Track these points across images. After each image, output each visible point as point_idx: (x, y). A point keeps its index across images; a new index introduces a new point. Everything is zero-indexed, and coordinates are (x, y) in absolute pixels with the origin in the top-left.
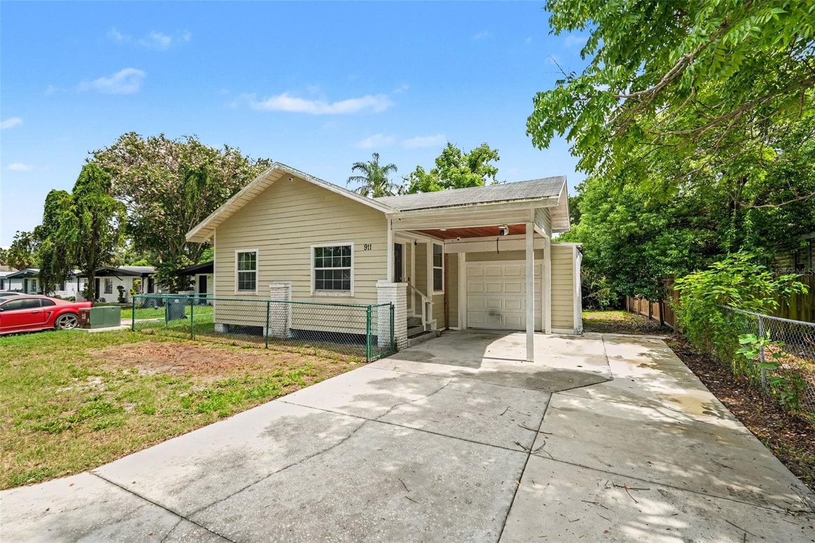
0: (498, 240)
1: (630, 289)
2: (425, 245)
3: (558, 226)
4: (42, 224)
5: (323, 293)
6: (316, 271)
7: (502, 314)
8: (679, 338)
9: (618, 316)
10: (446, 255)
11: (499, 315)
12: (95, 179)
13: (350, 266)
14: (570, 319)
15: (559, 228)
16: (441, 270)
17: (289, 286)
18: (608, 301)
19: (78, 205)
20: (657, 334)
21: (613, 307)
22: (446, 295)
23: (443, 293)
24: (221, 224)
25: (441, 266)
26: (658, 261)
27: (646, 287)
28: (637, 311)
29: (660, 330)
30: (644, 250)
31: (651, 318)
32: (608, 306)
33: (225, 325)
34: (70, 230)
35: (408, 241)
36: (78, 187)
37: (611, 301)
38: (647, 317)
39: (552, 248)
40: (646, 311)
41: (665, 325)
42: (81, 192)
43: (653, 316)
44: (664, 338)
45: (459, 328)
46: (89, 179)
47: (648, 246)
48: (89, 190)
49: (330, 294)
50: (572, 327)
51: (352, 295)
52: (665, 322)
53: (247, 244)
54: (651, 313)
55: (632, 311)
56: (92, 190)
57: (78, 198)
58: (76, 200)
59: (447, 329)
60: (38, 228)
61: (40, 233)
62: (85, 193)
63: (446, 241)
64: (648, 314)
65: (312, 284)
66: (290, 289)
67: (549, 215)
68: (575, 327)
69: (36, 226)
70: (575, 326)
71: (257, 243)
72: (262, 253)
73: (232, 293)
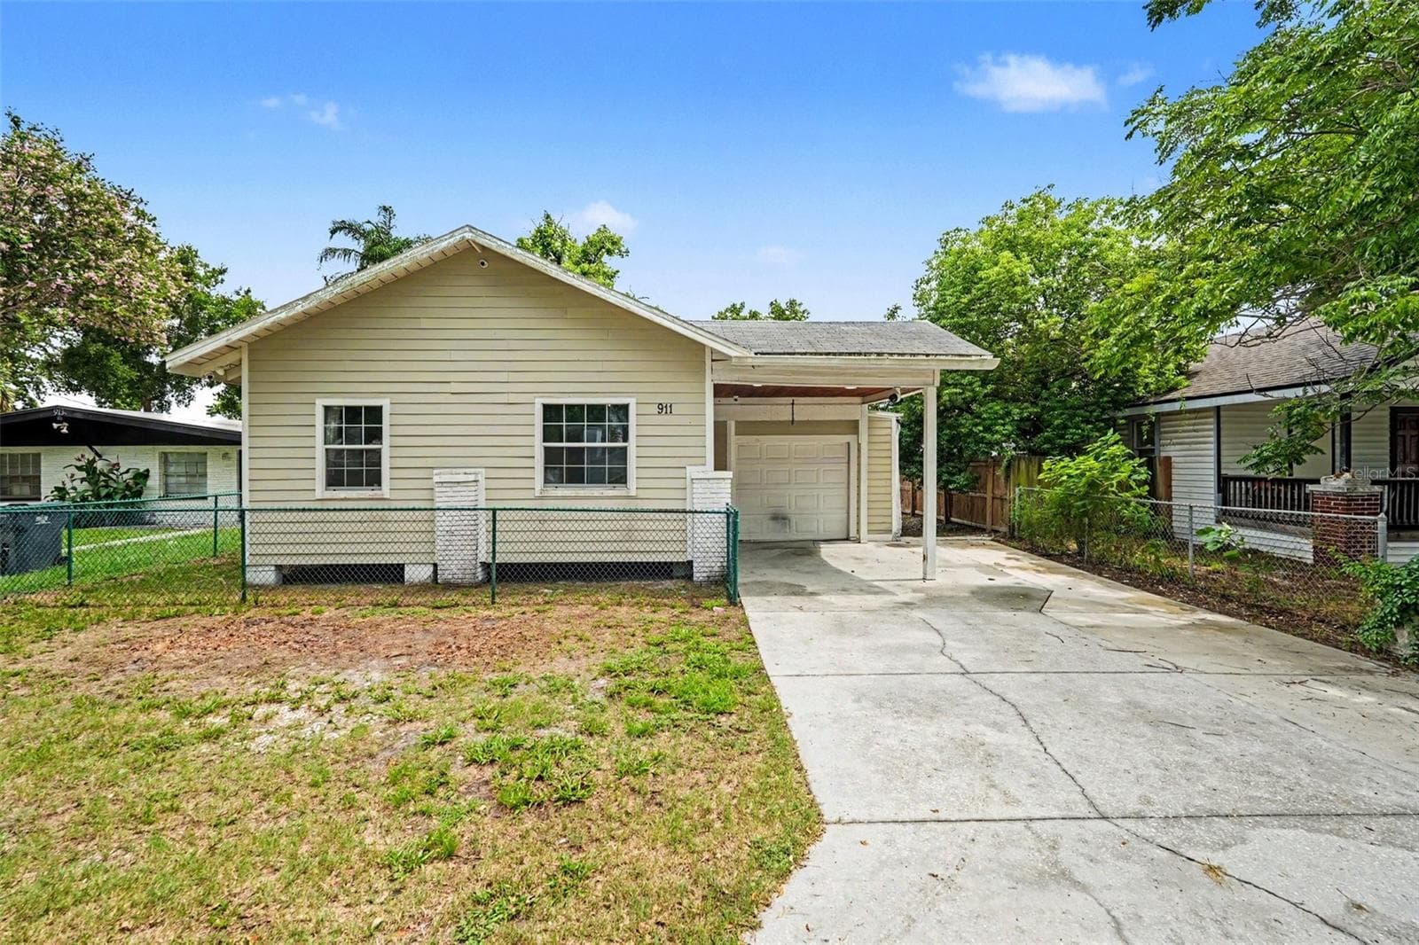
0: (793, 404)
5: (563, 490)
6: (546, 448)
7: (790, 517)
11: (785, 518)
13: (627, 441)
14: (888, 520)
17: (478, 477)
33: (280, 569)
49: (582, 492)
50: (890, 531)
51: (633, 493)
53: (352, 388)
65: (538, 473)
66: (483, 483)
70: (894, 530)
71: (384, 388)
72: (399, 409)
73: (308, 496)
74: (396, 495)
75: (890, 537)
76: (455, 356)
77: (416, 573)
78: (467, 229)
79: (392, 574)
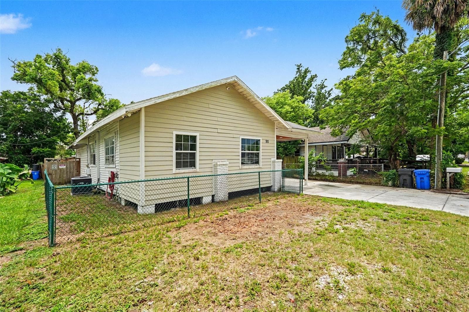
5: (246, 166)
6: (242, 153)
13: (259, 151)
49: (250, 167)
51: (261, 167)
65: (240, 161)
71: (197, 129)
72: (202, 137)
73: (170, 172)
74: (202, 170)
76: (219, 119)
77: (207, 200)
78: (236, 77)
79: (197, 201)
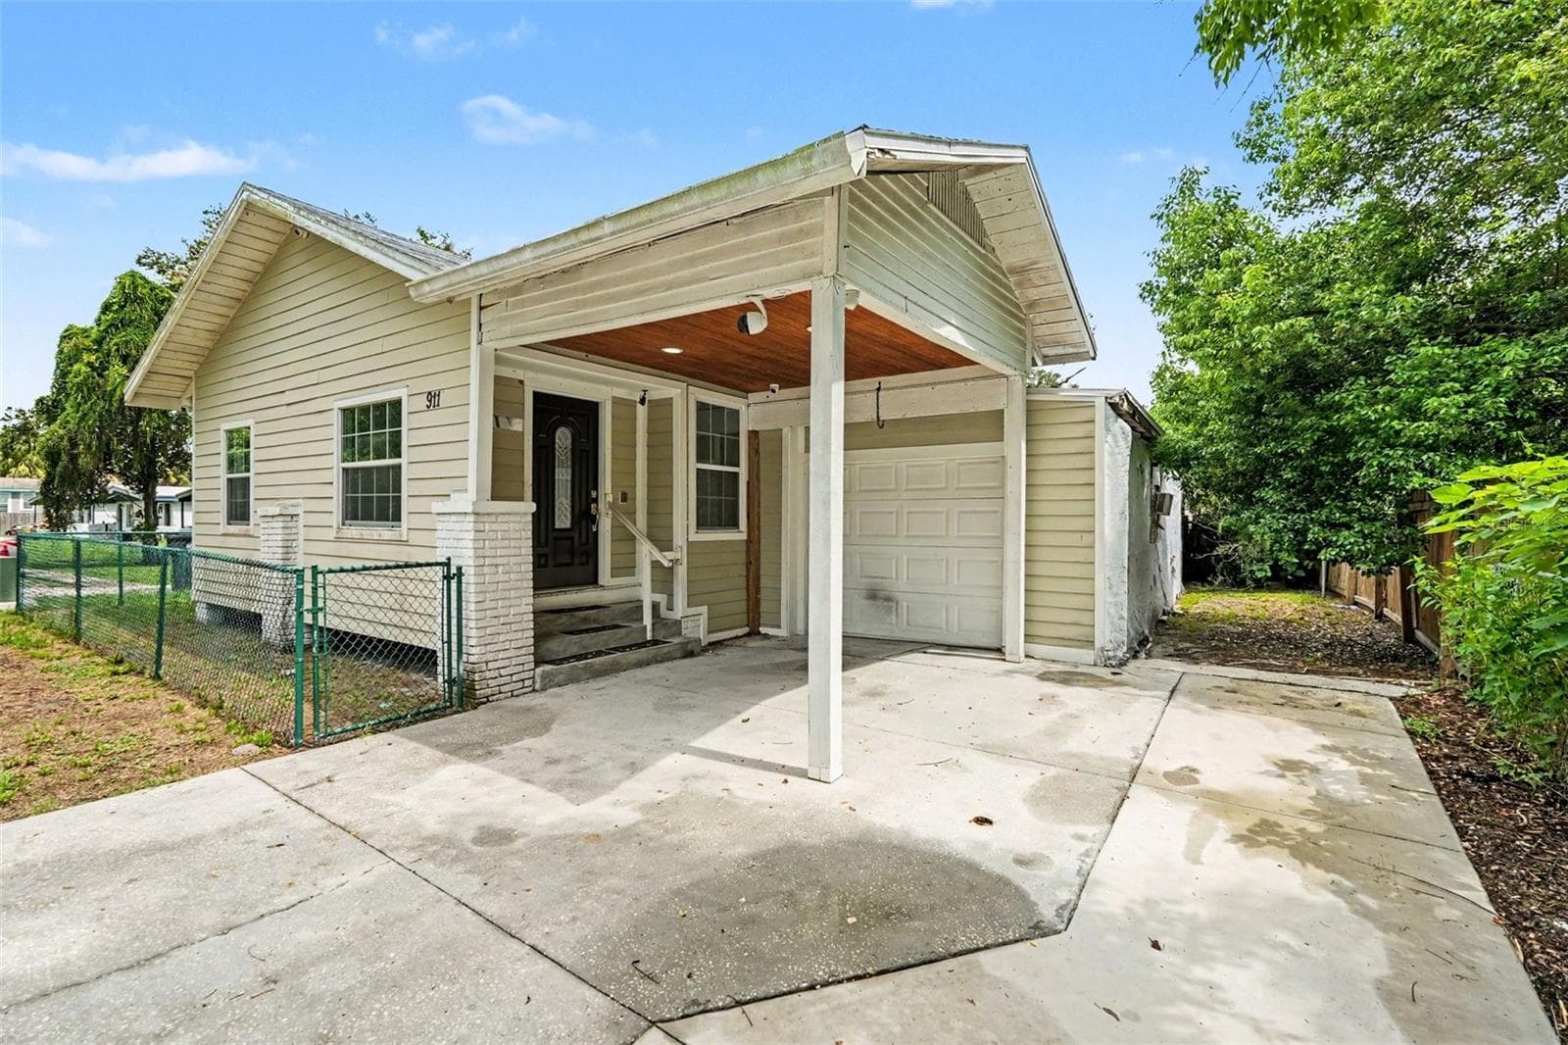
0: (879, 389)
1: (1297, 532)
2: (668, 403)
3: (1057, 344)
4: (49, 394)
5: (354, 530)
6: (344, 470)
7: (898, 596)
8: (1456, 697)
9: (1285, 604)
10: (754, 435)
11: (888, 599)
12: (140, 300)
13: (400, 457)
14: (1084, 618)
15: (1060, 351)
16: (736, 475)
17: (299, 511)
18: (1266, 567)
19: (103, 353)
20: (1382, 674)
21: (1280, 580)
22: (752, 544)
23: (744, 536)
24: (201, 364)
25: (737, 465)
26: (1390, 441)
27: (1348, 526)
28: (1346, 593)
29: (1396, 658)
30: (1338, 407)
31: (1380, 616)
32: (1268, 579)
33: (211, 607)
34: (86, 402)
35: (621, 393)
36: (103, 318)
37: (1275, 568)
38: (1372, 611)
39: (1031, 409)
40: (1369, 597)
41: (1417, 643)
42: (110, 326)
43: (1386, 611)
44: (1398, 692)
45: (782, 632)
46: (126, 302)
47: (1353, 392)
48: (125, 324)
49: (366, 534)
50: (1090, 643)
51: (403, 537)
52: (1420, 635)
53: (237, 408)
54: (1381, 601)
55: (1333, 593)
56: (132, 321)
57: (104, 338)
58: (99, 342)
59: (754, 633)
60: (40, 401)
61: (48, 409)
62: (117, 328)
63: (753, 397)
64: (1372, 604)
65: (336, 506)
66: (302, 520)
67: (1018, 307)
68: (1097, 645)
69: (38, 397)
70: (1103, 641)
71: (251, 405)
72: (260, 429)
73: (217, 530)
74: (257, 531)
75: (1087, 656)
